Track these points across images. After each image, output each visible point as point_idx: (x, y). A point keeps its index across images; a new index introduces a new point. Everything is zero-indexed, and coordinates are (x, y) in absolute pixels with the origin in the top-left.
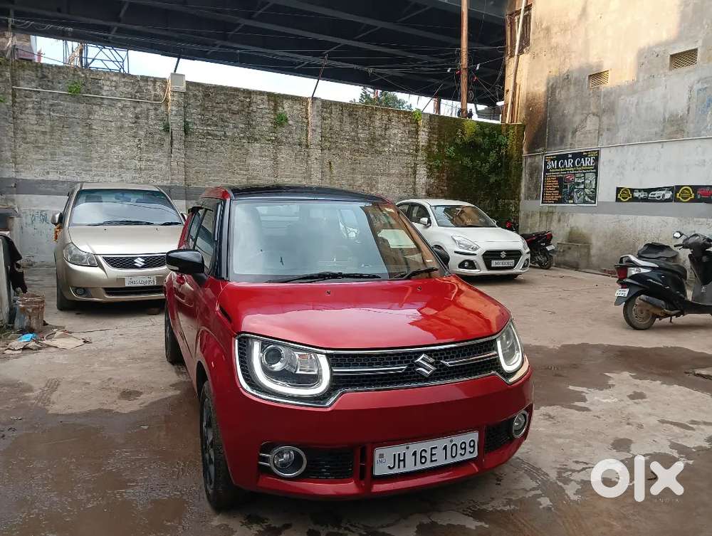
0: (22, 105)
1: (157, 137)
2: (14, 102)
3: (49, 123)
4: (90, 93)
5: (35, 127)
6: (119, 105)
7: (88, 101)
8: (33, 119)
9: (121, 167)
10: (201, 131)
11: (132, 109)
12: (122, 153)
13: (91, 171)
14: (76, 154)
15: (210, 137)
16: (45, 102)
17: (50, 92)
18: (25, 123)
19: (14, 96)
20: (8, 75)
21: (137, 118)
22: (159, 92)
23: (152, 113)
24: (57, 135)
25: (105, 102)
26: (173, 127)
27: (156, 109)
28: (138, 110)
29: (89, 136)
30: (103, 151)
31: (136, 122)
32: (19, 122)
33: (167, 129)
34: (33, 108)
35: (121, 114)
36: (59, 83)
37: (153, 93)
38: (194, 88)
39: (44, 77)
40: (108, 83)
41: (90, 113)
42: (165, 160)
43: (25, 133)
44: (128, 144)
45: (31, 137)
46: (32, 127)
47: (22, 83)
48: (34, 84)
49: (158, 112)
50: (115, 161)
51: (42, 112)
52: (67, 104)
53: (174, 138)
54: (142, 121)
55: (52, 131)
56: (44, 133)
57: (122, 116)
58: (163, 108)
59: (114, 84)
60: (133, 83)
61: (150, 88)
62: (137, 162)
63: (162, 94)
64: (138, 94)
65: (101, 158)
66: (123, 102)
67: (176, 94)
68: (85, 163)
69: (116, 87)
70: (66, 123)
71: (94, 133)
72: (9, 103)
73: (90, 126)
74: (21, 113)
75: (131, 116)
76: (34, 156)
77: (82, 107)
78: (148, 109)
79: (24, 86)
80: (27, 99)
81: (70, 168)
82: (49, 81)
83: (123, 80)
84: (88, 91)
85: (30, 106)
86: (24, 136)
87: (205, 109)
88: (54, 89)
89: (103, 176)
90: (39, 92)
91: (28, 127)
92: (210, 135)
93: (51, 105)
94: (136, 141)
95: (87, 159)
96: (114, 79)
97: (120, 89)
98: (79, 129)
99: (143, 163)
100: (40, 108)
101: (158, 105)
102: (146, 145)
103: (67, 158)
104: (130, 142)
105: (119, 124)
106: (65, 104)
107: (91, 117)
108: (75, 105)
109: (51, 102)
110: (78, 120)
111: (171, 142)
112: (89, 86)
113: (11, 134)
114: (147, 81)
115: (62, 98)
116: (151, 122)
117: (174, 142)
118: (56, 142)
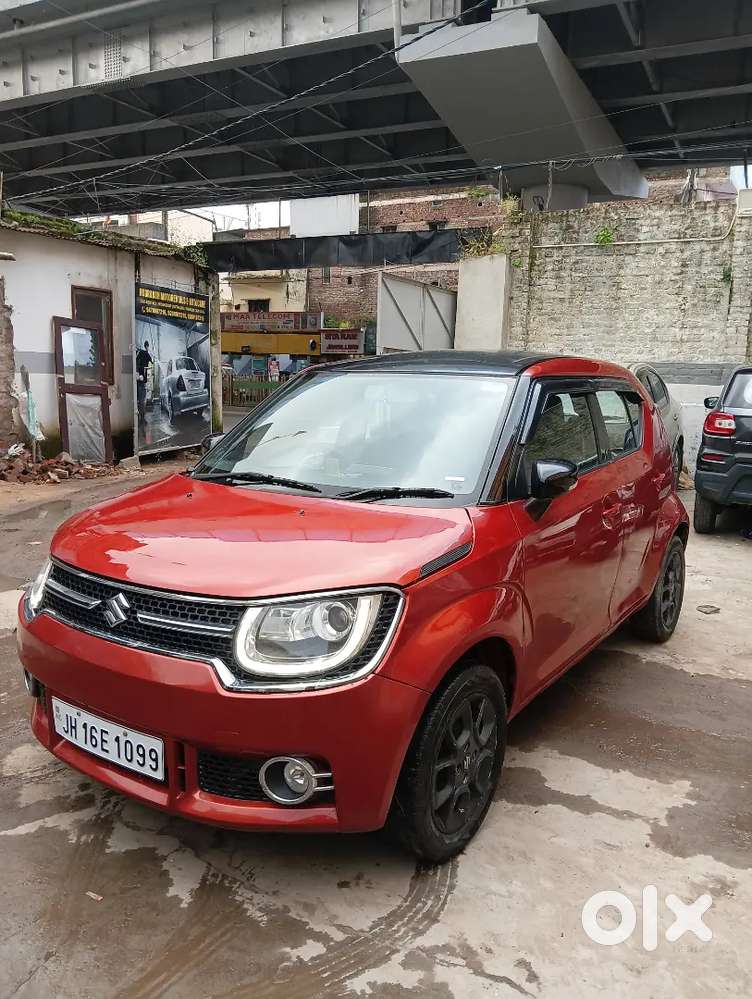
0: (541, 268)
1: (712, 290)
2: (532, 265)
3: (569, 286)
4: (623, 240)
5: (552, 294)
6: (661, 250)
7: (618, 250)
8: (552, 283)
9: (655, 339)
11: (678, 254)
12: (657, 319)
13: (613, 346)
14: (598, 325)
16: (568, 261)
17: (574, 247)
18: (543, 290)
19: (533, 257)
20: (527, 232)
21: (684, 265)
22: (722, 222)
23: (707, 256)
24: (577, 301)
25: (642, 249)
26: (736, 273)
27: (715, 249)
28: (687, 254)
29: (616, 299)
30: (632, 318)
31: (682, 273)
32: (536, 289)
33: (727, 277)
34: (553, 270)
35: (663, 263)
36: (587, 232)
37: (712, 225)
39: (570, 227)
40: (648, 221)
41: (620, 267)
42: (719, 325)
43: (541, 303)
44: (668, 305)
45: (546, 306)
46: (549, 293)
47: (543, 239)
48: (557, 239)
49: (717, 254)
50: (647, 330)
51: (562, 274)
52: (593, 260)
53: (734, 290)
54: (691, 270)
55: (572, 297)
56: (562, 300)
57: (663, 267)
58: (725, 246)
59: (656, 221)
60: (684, 216)
61: (708, 218)
62: (677, 330)
63: (726, 223)
64: (689, 232)
65: (628, 327)
66: (667, 246)
67: (744, 221)
68: (606, 336)
69: (658, 225)
70: (587, 283)
71: (622, 294)
72: (526, 267)
73: (618, 286)
74: (540, 278)
75: (676, 264)
76: (547, 330)
77: (611, 261)
78: (703, 251)
79: (546, 243)
80: (547, 259)
81: (589, 343)
82: (574, 232)
83: (670, 213)
84: (620, 237)
85: (550, 267)
86: (540, 306)
88: (577, 240)
90: (561, 248)
91: (545, 295)
93: (574, 263)
94: (680, 299)
95: (610, 330)
96: (657, 214)
97: (665, 228)
98: (604, 291)
99: (687, 331)
100: (561, 269)
101: (718, 242)
102: (694, 305)
103: (586, 331)
104: (672, 302)
105: (657, 278)
106: (591, 259)
107: (622, 272)
108: (603, 259)
109: (573, 259)
110: (604, 279)
111: (731, 297)
112: (622, 230)
113: (525, 305)
114: (705, 209)
115: (587, 252)
116: (705, 270)
117: (735, 296)
118: (575, 311)
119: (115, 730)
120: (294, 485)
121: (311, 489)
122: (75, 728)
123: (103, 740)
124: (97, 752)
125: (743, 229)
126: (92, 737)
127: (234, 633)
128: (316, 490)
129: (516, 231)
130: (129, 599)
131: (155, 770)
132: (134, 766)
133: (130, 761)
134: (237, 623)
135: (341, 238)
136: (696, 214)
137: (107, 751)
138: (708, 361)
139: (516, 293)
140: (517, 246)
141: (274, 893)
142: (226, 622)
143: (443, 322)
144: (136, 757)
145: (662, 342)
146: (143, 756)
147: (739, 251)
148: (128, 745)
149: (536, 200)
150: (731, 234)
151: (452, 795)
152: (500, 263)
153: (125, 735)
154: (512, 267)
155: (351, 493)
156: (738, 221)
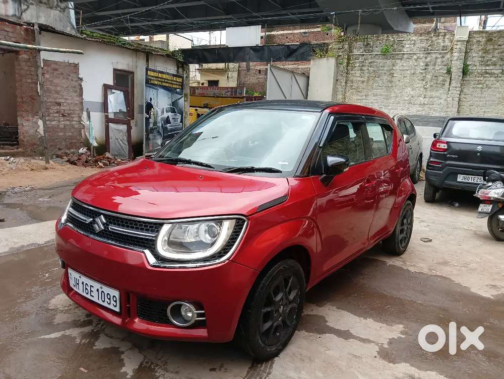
0: (353, 65)
1: (441, 78)
2: (348, 64)
3: (367, 75)
4: (396, 52)
5: (359, 79)
6: (415, 57)
7: (393, 57)
8: (358, 73)
9: (410, 103)
10: (479, 71)
11: (424, 59)
12: (412, 93)
13: (389, 106)
14: (381, 95)
15: (487, 75)
16: (367, 61)
17: (370, 55)
18: (353, 76)
19: (349, 59)
20: (346, 46)
21: (427, 65)
22: (447, 43)
23: (439, 60)
24: (371, 82)
25: (405, 56)
26: (454, 70)
27: (443, 57)
28: (428, 59)
29: (391, 82)
30: (399, 92)
31: (426, 69)
32: (350, 76)
33: (449, 72)
34: (359, 66)
35: (415, 64)
36: (377, 47)
37: (442, 44)
38: (478, 36)
39: (368, 44)
40: (409, 42)
41: (394, 65)
42: (444, 97)
43: (352, 83)
44: (417, 86)
45: (355, 85)
46: (357, 78)
47: (354, 50)
48: (361, 51)
49: (444, 59)
50: (406, 98)
51: (364, 68)
52: (380, 61)
53: (452, 78)
54: (430, 68)
55: (368, 80)
56: (363, 82)
57: (416, 65)
58: (448, 56)
59: (413, 42)
60: (427, 40)
61: (440, 41)
62: (422, 99)
63: (449, 44)
64: (430, 47)
65: (397, 97)
66: (418, 55)
67: (459, 43)
68: (386, 101)
69: (414, 44)
70: (377, 75)
71: (394, 79)
72: (345, 64)
73: (392, 75)
74: (352, 70)
75: (423, 64)
76: (355, 97)
77: (389, 62)
78: (436, 58)
79: (356, 52)
80: (356, 61)
81: (376, 104)
82: (370, 47)
83: (420, 38)
84: (394, 50)
85: (357, 65)
86: (352, 85)
87: (486, 52)
88: (372, 51)
89: (396, 109)
90: (364, 55)
91: (355, 79)
92: (487, 73)
93: (370, 63)
94: (424, 82)
95: (388, 98)
96: (414, 38)
97: (417, 45)
98: (385, 77)
99: (427, 99)
100: (363, 66)
101: (445, 53)
102: (431, 86)
103: (374, 98)
104: (419, 84)
105: (412, 72)
106: (379, 61)
107: (394, 68)
108: (385, 61)
109: (370, 61)
110: (385, 71)
111: (450, 82)
112: (395, 46)
113: (344, 84)
114: (438, 36)
115: (377, 57)
116: (437, 68)
117: (453, 82)
118: (370, 87)
119: (97, 285)
120: (201, 164)
121: (209, 166)
122: (78, 284)
123: (91, 291)
124: (88, 296)
125: (458, 47)
126: (86, 289)
127: (156, 237)
128: (212, 167)
129: (340, 46)
130: (106, 218)
131: (115, 306)
132: (105, 304)
133: (104, 301)
134: (158, 231)
135: (251, 48)
136: (434, 38)
137: (93, 296)
138: (437, 115)
139: (340, 78)
140: (340, 54)
141: (177, 372)
142: (152, 231)
143: (302, 91)
144: (107, 300)
145: (414, 104)
146: (110, 299)
147: (455, 58)
148: (103, 293)
149: (354, 32)
150: (452, 49)
151: (272, 326)
152: (332, 62)
153: (101, 288)
154: (338, 64)
155: (229, 169)
156: (456, 43)
